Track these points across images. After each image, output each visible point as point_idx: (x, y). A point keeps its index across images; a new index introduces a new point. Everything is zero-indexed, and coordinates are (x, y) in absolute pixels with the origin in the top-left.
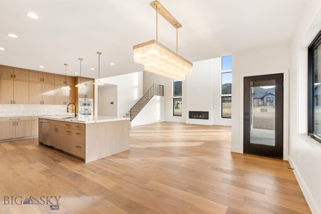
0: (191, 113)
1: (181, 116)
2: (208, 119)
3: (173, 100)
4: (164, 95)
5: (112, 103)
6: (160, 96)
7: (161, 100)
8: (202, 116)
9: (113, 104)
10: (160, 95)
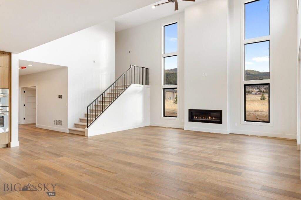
0: (192, 112)
1: (177, 117)
2: (221, 122)
3: (163, 90)
4: (150, 83)
5: (60, 97)
6: (142, 86)
7: (144, 92)
8: (212, 119)
9: (62, 98)
10: (143, 83)
